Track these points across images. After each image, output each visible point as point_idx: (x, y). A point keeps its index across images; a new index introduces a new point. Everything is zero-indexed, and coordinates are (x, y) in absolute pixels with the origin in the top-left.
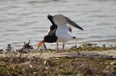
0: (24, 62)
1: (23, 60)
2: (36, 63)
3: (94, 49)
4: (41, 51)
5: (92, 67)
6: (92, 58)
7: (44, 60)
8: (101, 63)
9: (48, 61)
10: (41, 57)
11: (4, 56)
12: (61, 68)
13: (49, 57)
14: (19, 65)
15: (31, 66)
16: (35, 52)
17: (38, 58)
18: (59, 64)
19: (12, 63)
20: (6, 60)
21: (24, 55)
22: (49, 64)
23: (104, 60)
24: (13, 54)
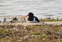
0: (13, 28)
1: (12, 27)
2: (19, 29)
3: (52, 21)
4: (23, 21)
5: (51, 30)
6: (51, 26)
7: (24, 27)
8: (56, 28)
9: (26, 27)
10: (22, 25)
11: (2, 24)
12: (34, 31)
13: (27, 25)
14: (11, 29)
15: (17, 30)
16: (19, 22)
17: (21, 26)
18: (33, 29)
19: (7, 28)
20: (3, 27)
21: (13, 24)
22: (27, 29)
23: (57, 27)
24: (7, 24)
